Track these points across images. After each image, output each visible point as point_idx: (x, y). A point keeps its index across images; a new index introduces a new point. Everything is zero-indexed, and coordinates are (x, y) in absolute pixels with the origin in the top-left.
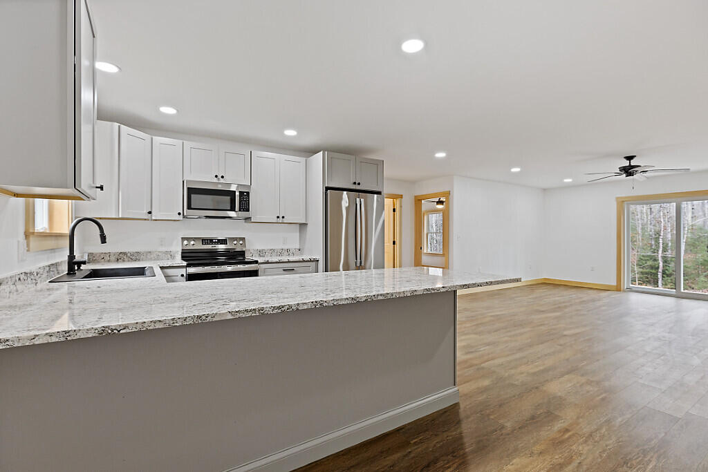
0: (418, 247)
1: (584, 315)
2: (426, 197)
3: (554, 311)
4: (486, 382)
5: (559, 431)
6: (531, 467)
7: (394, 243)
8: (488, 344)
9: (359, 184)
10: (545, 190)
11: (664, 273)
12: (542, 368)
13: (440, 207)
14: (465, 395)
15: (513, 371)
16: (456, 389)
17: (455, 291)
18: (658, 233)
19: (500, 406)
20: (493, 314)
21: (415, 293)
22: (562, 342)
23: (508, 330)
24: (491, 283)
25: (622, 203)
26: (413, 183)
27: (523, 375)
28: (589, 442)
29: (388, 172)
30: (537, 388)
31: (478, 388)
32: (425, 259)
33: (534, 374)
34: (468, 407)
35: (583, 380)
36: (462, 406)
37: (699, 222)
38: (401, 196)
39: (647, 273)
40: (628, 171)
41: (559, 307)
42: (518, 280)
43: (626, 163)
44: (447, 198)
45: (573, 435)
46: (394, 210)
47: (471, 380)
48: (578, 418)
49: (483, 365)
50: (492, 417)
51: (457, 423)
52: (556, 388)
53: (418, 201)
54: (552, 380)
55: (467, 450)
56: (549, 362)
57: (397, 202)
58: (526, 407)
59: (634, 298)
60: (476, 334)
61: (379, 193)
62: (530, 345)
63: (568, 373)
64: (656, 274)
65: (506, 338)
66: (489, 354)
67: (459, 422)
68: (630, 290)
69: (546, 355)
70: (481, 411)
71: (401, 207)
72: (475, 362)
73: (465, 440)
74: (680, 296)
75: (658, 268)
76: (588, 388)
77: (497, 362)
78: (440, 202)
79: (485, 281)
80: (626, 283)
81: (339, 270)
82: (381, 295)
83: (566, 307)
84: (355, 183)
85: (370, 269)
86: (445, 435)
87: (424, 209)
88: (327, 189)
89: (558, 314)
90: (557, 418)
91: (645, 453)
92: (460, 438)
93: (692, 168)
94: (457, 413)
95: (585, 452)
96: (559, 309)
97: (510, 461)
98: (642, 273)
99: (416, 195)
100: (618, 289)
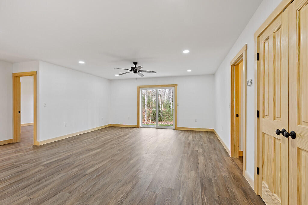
0: (16, 112)
25: (139, 89)
43: (133, 66)
44: (35, 76)
59: (144, 130)
68: (142, 127)
74: (157, 128)
80: (141, 124)
99: (14, 73)
100: (138, 127)
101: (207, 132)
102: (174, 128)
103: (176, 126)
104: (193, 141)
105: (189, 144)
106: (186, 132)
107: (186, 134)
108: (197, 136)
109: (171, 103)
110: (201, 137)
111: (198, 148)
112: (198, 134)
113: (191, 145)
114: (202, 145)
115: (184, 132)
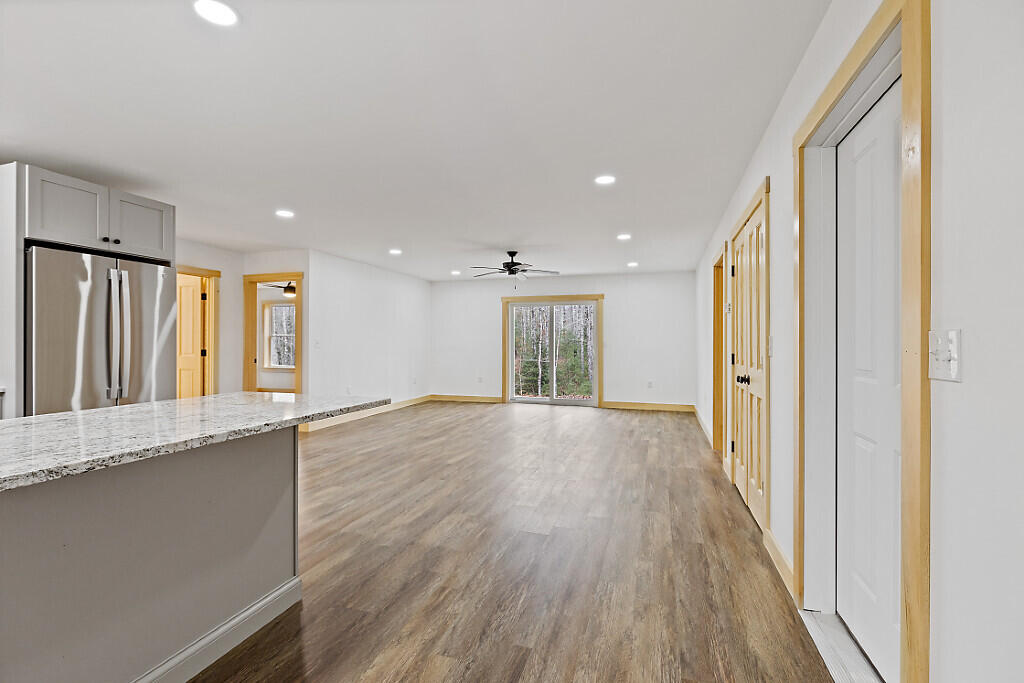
0: (250, 360)
1: (471, 436)
2: (265, 278)
3: (438, 436)
4: (346, 555)
5: (435, 594)
6: (397, 659)
7: (204, 353)
8: (354, 497)
9: (117, 242)
10: (432, 283)
11: (542, 379)
12: (420, 514)
13: (290, 295)
14: (312, 584)
15: (384, 529)
16: (297, 580)
17: (294, 427)
18: (538, 338)
19: (364, 584)
20: (361, 452)
21: (210, 441)
22: (445, 473)
23: (383, 470)
24: (348, 410)
25: (507, 304)
26: (239, 253)
27: (396, 531)
28: (466, 596)
29: (183, 226)
30: (412, 543)
31: (333, 568)
32: (263, 379)
33: (411, 524)
34: (315, 603)
35: (464, 517)
36: (305, 604)
37: (568, 327)
38: (218, 274)
39: (530, 381)
40: (511, 268)
41: (445, 430)
42: (386, 402)
43: (509, 259)
44: (299, 282)
45: (450, 592)
46: (204, 297)
47: (323, 559)
48: (456, 569)
49: (342, 531)
50: (349, 606)
51: (296, 636)
52: (432, 538)
53: (250, 284)
54: (430, 528)
55: (307, 674)
56: (429, 504)
57: (210, 284)
58: (397, 575)
59: (518, 409)
60: (338, 484)
61: (165, 263)
62: (409, 486)
63: (449, 513)
64: (536, 381)
65: (381, 483)
66: (354, 511)
67: (299, 632)
68: (514, 401)
69: (426, 496)
70: (335, 602)
71: (217, 291)
72: (334, 528)
73: (307, 658)
74: (553, 404)
75: (538, 375)
76: (469, 525)
77: (365, 519)
78: (290, 289)
79: (339, 408)
80: (511, 394)
81: (70, 409)
82: (130, 454)
83: (452, 428)
84: (106, 240)
85: (148, 400)
86: (273, 663)
87: (261, 297)
88: (29, 243)
89: (443, 439)
90: (434, 575)
91: (517, 586)
92: (299, 656)
93: (563, 272)
94: (298, 617)
95: (461, 610)
96: (445, 432)
97: (371, 662)
98: (527, 381)
99: (246, 274)
100: (503, 401)
101: (678, 413)
102: (596, 403)
103: (600, 398)
104: (642, 427)
105: (632, 432)
106: (625, 413)
107: (626, 416)
108: (652, 420)
109: (582, 340)
110: (660, 421)
111: (651, 437)
112: (655, 415)
113: (636, 433)
114: (659, 433)
115: (619, 412)
